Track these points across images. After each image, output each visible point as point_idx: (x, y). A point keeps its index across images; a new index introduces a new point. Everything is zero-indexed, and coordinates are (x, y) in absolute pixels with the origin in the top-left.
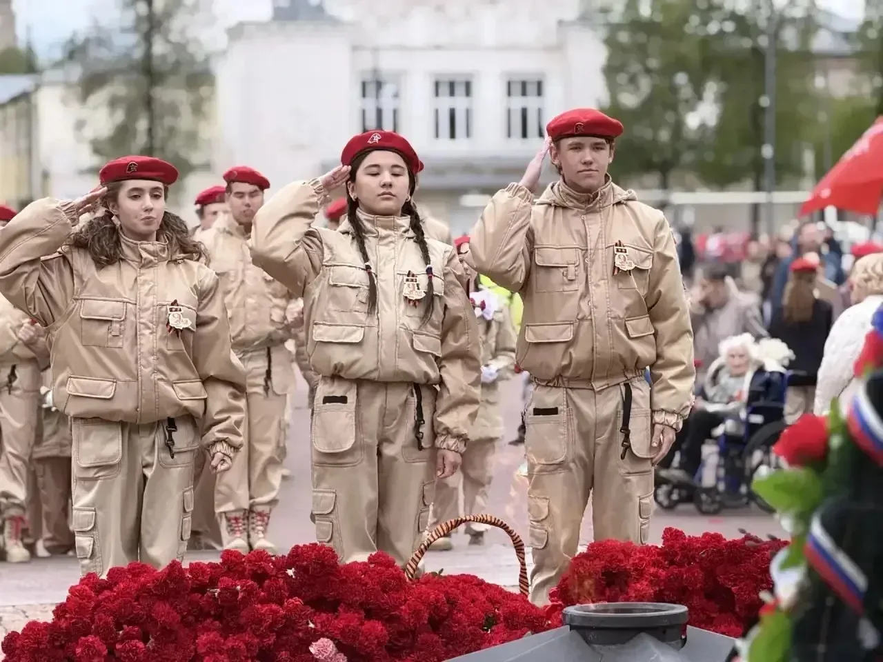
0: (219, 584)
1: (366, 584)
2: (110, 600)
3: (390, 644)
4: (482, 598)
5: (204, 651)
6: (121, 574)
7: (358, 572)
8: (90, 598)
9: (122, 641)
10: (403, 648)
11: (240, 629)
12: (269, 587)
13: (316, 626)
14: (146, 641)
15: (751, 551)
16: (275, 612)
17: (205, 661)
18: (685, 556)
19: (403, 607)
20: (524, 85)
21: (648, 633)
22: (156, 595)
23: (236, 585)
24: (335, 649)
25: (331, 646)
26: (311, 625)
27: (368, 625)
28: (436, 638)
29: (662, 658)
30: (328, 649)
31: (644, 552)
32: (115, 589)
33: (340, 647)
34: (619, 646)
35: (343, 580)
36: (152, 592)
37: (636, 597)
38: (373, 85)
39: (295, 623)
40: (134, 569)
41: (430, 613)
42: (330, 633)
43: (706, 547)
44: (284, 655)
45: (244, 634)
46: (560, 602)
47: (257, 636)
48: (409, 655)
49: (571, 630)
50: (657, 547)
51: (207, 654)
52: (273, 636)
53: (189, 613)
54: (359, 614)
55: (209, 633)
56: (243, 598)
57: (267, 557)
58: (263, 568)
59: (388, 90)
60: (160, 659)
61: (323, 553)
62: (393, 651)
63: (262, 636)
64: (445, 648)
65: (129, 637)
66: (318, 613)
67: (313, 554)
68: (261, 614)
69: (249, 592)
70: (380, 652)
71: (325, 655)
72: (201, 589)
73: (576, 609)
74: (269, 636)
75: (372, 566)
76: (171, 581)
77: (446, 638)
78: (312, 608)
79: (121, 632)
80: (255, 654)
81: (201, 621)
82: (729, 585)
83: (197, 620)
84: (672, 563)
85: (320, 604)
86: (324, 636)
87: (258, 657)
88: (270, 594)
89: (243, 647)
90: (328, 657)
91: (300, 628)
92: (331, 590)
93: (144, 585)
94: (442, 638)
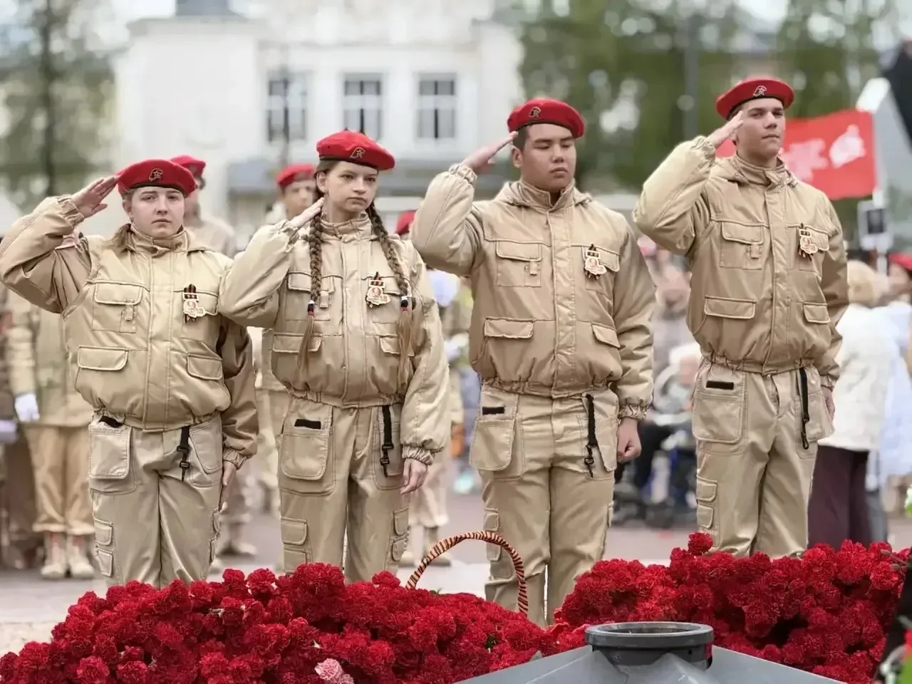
0: (222, 603)
1: (372, 605)
2: (110, 620)
3: (396, 666)
4: (483, 617)
5: (208, 671)
6: (121, 593)
7: (364, 592)
8: (90, 619)
9: (123, 662)
10: (409, 669)
11: (244, 650)
12: (273, 606)
13: (322, 646)
14: (148, 662)
15: (762, 570)
16: (280, 632)
17: (209, 682)
18: (693, 575)
19: (412, 628)
20: (436, 84)
21: (675, 654)
22: (158, 615)
23: (241, 605)
24: (341, 670)
25: (337, 667)
26: (317, 646)
27: (375, 645)
28: (444, 659)
29: (691, 679)
30: (335, 670)
31: (652, 572)
32: (115, 609)
33: (346, 668)
34: (645, 667)
35: (349, 600)
36: (154, 611)
37: (645, 616)
38: (280, 83)
39: (301, 643)
40: (133, 588)
41: (438, 635)
42: (337, 654)
43: (717, 567)
44: (288, 676)
45: (248, 654)
46: (565, 623)
47: (262, 657)
48: (415, 676)
49: (593, 650)
50: (664, 567)
51: (211, 675)
52: (278, 656)
53: (191, 632)
54: (366, 634)
55: (212, 654)
56: (248, 617)
57: (270, 576)
58: (267, 587)
59: (295, 89)
60: (162, 681)
61: (330, 573)
62: (399, 671)
63: (267, 657)
64: (451, 670)
65: (130, 658)
66: (323, 633)
67: (320, 574)
68: (266, 634)
69: (254, 612)
70: (386, 674)
71: (332, 676)
72: (204, 608)
73: (599, 629)
74: (274, 657)
75: (377, 586)
76: (173, 601)
77: (453, 658)
78: (317, 628)
79: (122, 653)
80: (260, 676)
81: (204, 642)
82: (738, 604)
83: (199, 641)
84: (680, 582)
85: (326, 624)
86: (330, 657)
87: (263, 678)
88: (274, 614)
89: (248, 668)
90: (335, 677)
91: (306, 648)
92: (337, 610)
93: (144, 604)
94: (449, 658)
